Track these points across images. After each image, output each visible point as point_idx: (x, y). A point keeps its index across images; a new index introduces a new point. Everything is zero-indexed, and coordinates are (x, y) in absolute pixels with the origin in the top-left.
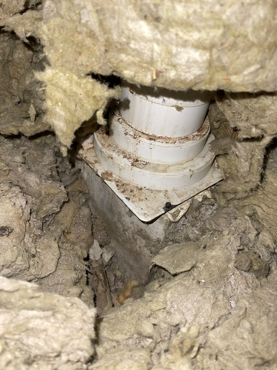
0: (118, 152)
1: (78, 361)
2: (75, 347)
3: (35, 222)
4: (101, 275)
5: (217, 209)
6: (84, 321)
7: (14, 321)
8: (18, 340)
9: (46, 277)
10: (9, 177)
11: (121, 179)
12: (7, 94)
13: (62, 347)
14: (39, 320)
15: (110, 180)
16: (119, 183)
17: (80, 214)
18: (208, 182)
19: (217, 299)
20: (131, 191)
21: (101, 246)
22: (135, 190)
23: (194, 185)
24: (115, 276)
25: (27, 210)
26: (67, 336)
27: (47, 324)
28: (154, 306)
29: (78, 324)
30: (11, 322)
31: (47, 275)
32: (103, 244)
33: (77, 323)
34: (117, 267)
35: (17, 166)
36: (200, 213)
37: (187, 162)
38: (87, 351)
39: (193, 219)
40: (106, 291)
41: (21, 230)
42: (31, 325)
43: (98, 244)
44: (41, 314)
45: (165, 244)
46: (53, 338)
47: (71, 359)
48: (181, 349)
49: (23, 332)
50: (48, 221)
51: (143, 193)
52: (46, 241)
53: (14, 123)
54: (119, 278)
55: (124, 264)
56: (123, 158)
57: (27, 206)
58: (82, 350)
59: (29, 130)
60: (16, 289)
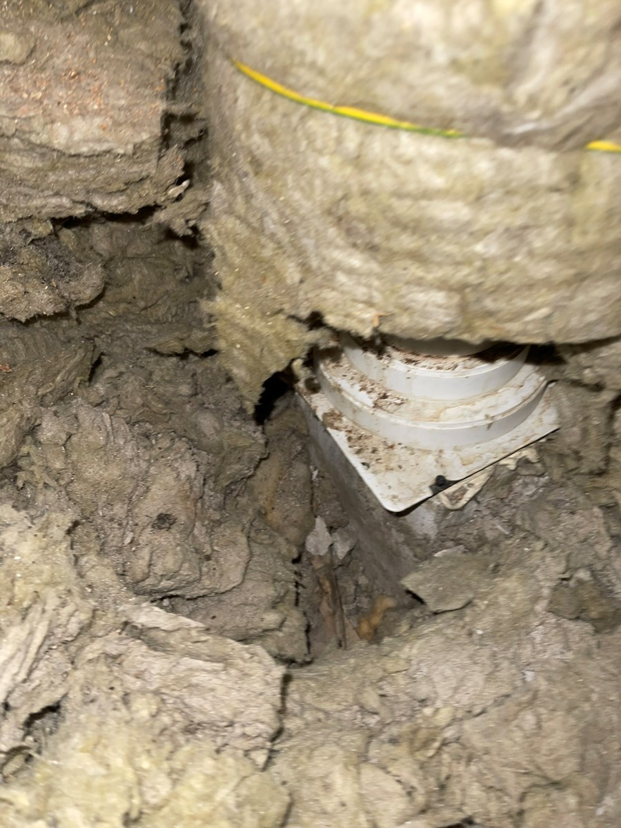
0: (352, 378)
1: (259, 736)
2: (253, 717)
3: (213, 497)
4: (327, 584)
5: (545, 485)
6: (267, 683)
7: (173, 671)
8: (177, 697)
9: (227, 591)
10: (170, 423)
11: (356, 427)
12: (167, 263)
13: (235, 715)
14: (204, 674)
15: (337, 429)
16: (351, 435)
17: (290, 475)
18: (529, 434)
19: (497, 666)
20: (374, 451)
21: (331, 529)
22: (381, 448)
23: (499, 440)
24: (357, 585)
25: (199, 481)
26: (242, 701)
27: (215, 682)
28: (390, 665)
29: (258, 686)
30: (170, 672)
31: (229, 587)
32: (335, 525)
33: (256, 685)
34: (361, 568)
35: (184, 403)
36: (511, 490)
37: (484, 397)
38: (269, 725)
39: (498, 502)
40: (334, 614)
41: (188, 517)
42: (194, 680)
43: (325, 525)
44: (209, 666)
45: (440, 546)
46: (223, 701)
47: (248, 733)
48: (412, 741)
49: (185, 688)
50: (234, 490)
51: (395, 455)
52: (228, 532)
53: (177, 334)
54: (364, 589)
55: (374, 566)
56: (361, 390)
57: (198, 473)
58: (263, 723)
59: (200, 345)
60: (176, 628)
